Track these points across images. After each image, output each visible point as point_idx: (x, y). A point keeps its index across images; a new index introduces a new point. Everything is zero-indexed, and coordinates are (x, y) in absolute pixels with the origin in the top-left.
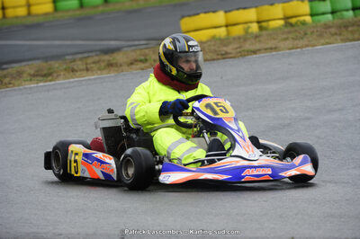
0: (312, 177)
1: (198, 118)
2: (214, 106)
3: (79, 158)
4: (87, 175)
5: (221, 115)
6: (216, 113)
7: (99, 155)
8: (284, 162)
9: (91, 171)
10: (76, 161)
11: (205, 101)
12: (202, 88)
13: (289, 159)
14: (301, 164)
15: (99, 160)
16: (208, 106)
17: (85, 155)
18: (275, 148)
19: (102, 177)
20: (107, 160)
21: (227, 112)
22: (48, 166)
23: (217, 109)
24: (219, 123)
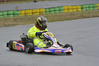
1: (45, 37)
3: (15, 45)
5: (50, 36)
6: (49, 36)
7: (20, 44)
8: (65, 49)
9: (18, 48)
10: (14, 46)
12: (46, 30)
14: (69, 49)
15: (20, 46)
16: (47, 34)
17: (17, 44)
19: (21, 50)
20: (22, 46)
21: (52, 36)
22: (7, 46)
23: (49, 35)
24: (50, 38)
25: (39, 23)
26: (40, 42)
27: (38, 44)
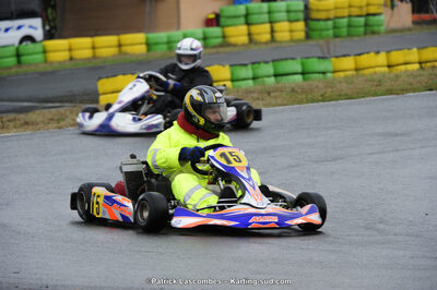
0: (320, 226)
1: (213, 166)
2: (229, 155)
3: (101, 200)
4: (107, 216)
5: (234, 164)
6: (229, 162)
7: (119, 198)
8: (294, 211)
9: (111, 213)
10: (97, 203)
11: (220, 150)
13: (299, 208)
15: (118, 203)
16: (223, 155)
17: (107, 198)
18: (290, 197)
19: (120, 219)
20: (126, 204)
21: (240, 161)
22: (73, 207)
23: (231, 158)
24: (232, 172)
25: (191, 109)
26: (196, 188)
27: (188, 195)
